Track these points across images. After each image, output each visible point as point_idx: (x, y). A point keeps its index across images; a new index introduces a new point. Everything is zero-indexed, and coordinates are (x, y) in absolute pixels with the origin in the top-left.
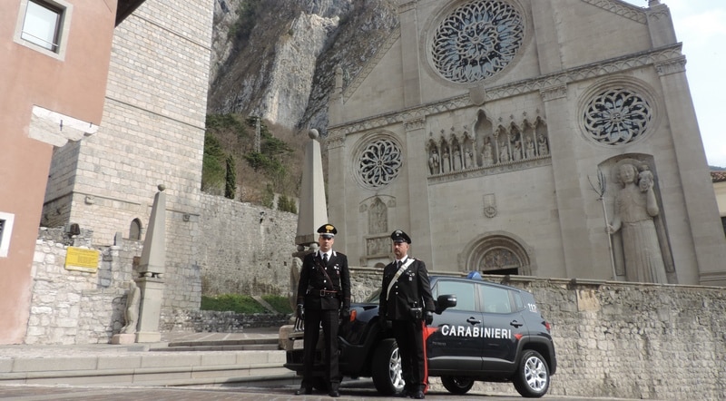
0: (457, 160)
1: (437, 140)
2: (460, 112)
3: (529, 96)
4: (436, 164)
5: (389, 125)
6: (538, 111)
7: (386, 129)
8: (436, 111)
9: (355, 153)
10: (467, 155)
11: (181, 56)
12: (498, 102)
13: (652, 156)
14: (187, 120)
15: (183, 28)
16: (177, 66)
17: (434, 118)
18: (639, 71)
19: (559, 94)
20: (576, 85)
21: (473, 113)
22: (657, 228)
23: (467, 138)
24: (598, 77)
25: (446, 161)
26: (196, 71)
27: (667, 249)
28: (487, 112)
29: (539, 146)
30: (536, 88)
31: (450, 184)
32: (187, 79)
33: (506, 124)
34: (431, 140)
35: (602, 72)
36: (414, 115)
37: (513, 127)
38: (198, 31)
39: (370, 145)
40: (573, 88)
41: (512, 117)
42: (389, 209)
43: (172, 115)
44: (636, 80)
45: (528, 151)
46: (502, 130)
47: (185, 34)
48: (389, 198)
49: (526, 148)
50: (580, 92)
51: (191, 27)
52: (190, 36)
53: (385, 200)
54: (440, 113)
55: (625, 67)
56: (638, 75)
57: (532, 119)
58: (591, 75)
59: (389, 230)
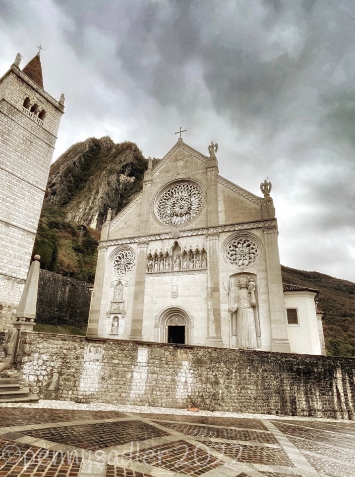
0: (161, 265)
1: (153, 254)
2: (166, 241)
3: (201, 237)
4: (151, 267)
5: (131, 243)
6: (204, 245)
7: (128, 245)
8: (154, 239)
9: (111, 256)
10: (167, 264)
11: (27, 193)
12: (185, 238)
13: (256, 275)
14: (26, 228)
15: (31, 179)
16: (24, 198)
17: (153, 242)
18: (255, 230)
19: (216, 237)
20: (224, 234)
21: (172, 242)
22: (254, 312)
23: (167, 255)
24: (234, 231)
25: (156, 265)
26: (35, 202)
27: (258, 324)
28: (179, 242)
29: (202, 263)
30: (204, 233)
31: (156, 278)
32: (30, 206)
33: (187, 250)
34: (150, 254)
35: (237, 229)
36: (143, 239)
37: (191, 251)
38: (39, 181)
39: (120, 253)
40: (222, 235)
41: (191, 246)
42: (125, 288)
43: (18, 225)
44: (253, 234)
45: (197, 265)
46: (185, 253)
47: (31, 182)
48: (125, 282)
49: (196, 263)
50: (225, 238)
51: (35, 178)
52: (34, 183)
53: (124, 282)
54: (156, 240)
55: (248, 227)
56: (254, 232)
57: (200, 249)
58: (232, 229)
59: (124, 299)
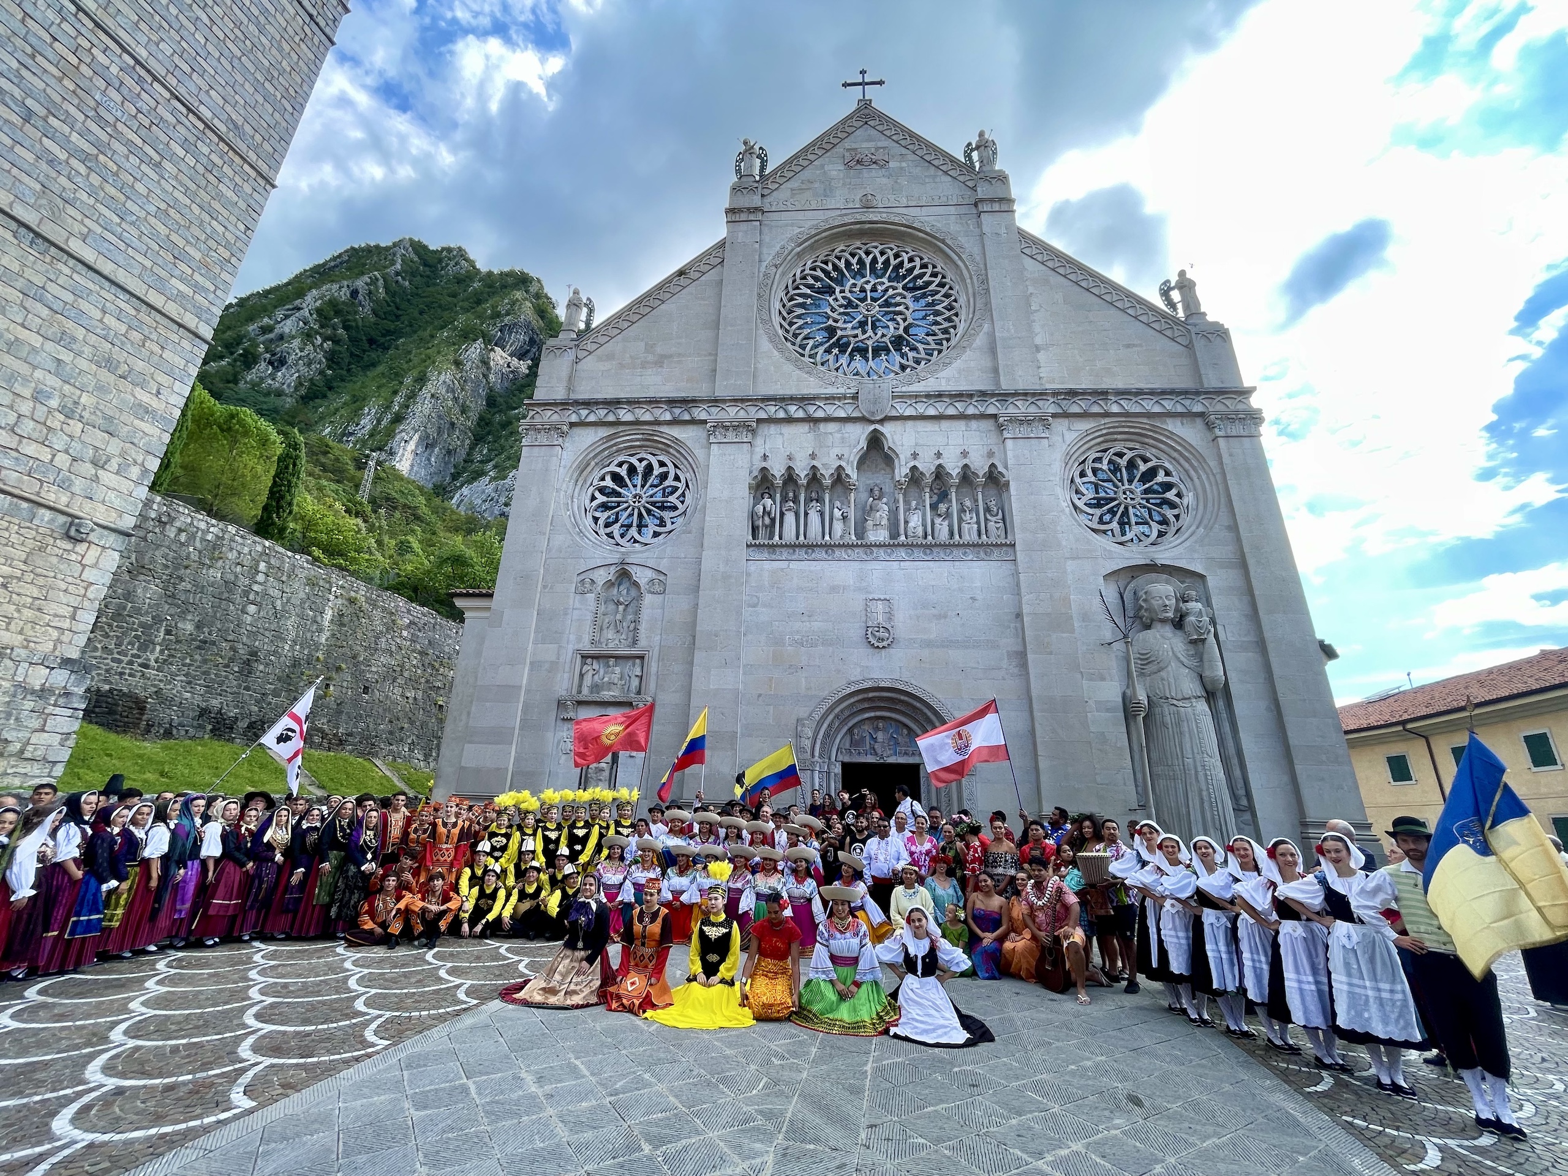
0: (814, 518)
1: (778, 470)
2: (832, 427)
3: (974, 424)
4: (767, 521)
8: (781, 414)
9: (583, 468)
10: (837, 513)
11: (180, 151)
12: (910, 423)
13: (1202, 577)
15: (205, 100)
17: (773, 429)
19: (1038, 430)
20: (1065, 422)
22: (1215, 716)
23: (839, 478)
25: (790, 518)
26: (215, 206)
28: (887, 437)
29: (987, 520)
30: (992, 410)
31: (794, 565)
32: (184, 210)
33: (927, 466)
34: (764, 469)
36: (732, 413)
37: (940, 473)
39: (621, 458)
40: (1060, 425)
41: (939, 455)
42: (648, 599)
44: (1171, 435)
45: (965, 527)
46: (915, 478)
47: (204, 112)
49: (960, 520)
50: (1070, 437)
53: (642, 576)
54: (790, 420)
55: (1157, 409)
57: (980, 466)
58: (1096, 409)
59: (643, 642)
